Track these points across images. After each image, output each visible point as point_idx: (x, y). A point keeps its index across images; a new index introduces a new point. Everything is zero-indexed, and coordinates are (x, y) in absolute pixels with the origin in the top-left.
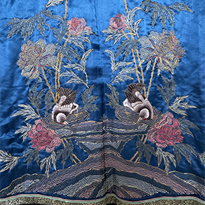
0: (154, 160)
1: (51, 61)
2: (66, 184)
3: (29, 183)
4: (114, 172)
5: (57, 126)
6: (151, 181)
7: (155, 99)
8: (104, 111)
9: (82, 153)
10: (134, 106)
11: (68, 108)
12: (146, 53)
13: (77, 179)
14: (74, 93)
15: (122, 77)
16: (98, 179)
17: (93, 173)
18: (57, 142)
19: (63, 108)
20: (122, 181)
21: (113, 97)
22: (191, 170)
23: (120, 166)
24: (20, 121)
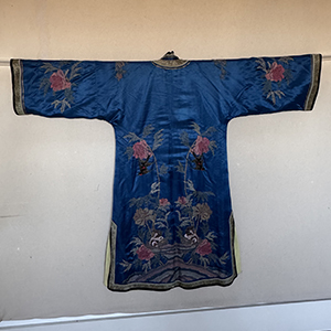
0: (199, 262)
1: (151, 218)
2: (156, 276)
3: (136, 277)
4: (179, 269)
5: (152, 247)
6: (198, 272)
7: (200, 234)
8: (176, 239)
9: (164, 260)
10: (190, 237)
11: (158, 239)
12: (195, 214)
13: (162, 273)
14: (161, 232)
15: (183, 225)
16: (171, 273)
17: (169, 270)
18: (151, 255)
19: (156, 239)
20: (183, 273)
21: (179, 234)
22: (216, 265)
23: (182, 266)
24: (133, 246)
